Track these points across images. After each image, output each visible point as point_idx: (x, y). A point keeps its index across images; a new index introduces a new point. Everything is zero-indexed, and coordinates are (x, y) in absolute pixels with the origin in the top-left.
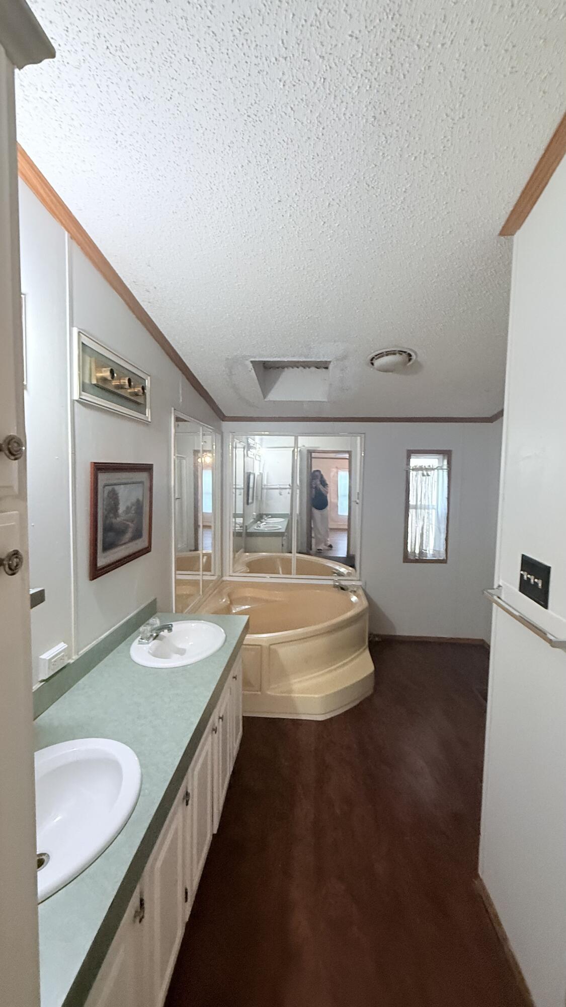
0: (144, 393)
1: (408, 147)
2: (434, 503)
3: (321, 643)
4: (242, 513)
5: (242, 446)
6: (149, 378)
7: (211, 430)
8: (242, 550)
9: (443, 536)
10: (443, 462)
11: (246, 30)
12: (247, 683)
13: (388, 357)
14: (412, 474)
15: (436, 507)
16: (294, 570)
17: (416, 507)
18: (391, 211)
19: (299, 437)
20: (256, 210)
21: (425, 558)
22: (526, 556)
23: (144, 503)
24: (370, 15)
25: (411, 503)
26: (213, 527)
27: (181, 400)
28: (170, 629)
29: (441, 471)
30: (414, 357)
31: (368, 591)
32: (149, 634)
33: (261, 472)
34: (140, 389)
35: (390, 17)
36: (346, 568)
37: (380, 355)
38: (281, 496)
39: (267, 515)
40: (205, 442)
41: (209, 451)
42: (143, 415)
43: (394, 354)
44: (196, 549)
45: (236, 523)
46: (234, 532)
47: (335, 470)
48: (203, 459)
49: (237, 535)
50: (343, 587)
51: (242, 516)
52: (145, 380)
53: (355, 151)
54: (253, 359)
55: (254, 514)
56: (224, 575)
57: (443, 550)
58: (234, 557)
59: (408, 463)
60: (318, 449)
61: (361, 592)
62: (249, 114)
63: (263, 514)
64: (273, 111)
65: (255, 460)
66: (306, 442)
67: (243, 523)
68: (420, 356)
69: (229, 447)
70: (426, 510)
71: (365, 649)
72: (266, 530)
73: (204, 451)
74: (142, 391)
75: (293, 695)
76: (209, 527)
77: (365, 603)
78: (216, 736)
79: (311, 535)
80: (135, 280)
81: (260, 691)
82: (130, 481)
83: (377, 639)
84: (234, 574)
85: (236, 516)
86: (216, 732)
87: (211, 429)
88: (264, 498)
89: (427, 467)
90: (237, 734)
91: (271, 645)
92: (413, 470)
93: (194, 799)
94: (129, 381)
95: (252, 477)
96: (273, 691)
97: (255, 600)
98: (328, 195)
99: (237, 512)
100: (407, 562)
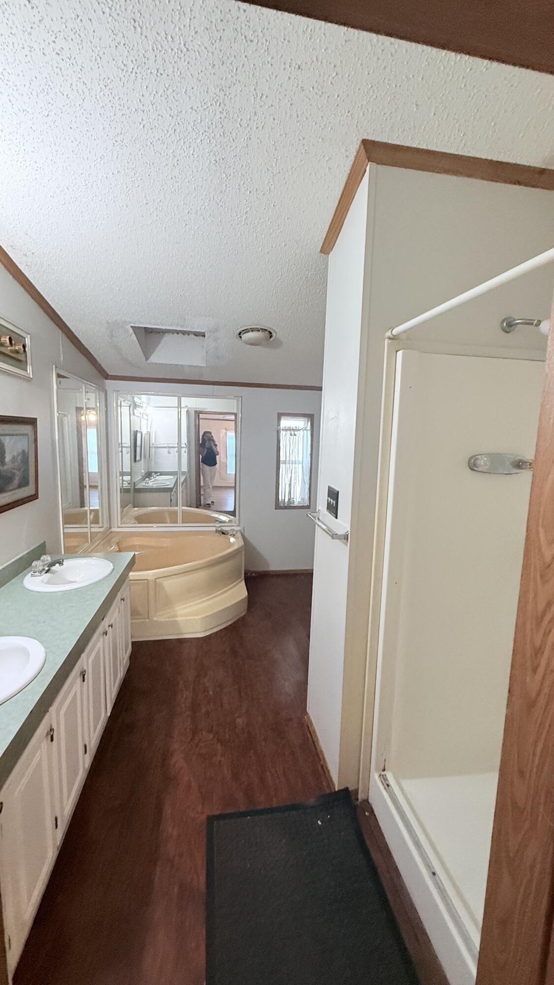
0: (25, 351)
1: (243, 184)
2: (300, 459)
3: (202, 575)
4: (129, 471)
5: (128, 405)
6: (29, 336)
7: (94, 389)
8: (130, 505)
9: (307, 486)
10: (308, 423)
11: (110, 86)
12: (135, 613)
13: (253, 333)
14: (282, 433)
15: (301, 462)
16: (180, 519)
17: (285, 462)
18: (238, 224)
19: (182, 398)
20: (127, 207)
21: (292, 505)
22: (332, 488)
23: (30, 453)
24: (204, 100)
25: (282, 459)
26: (99, 488)
27: (62, 359)
28: (61, 563)
29: (305, 431)
30: (274, 334)
31: (246, 535)
32: (41, 568)
33: (149, 430)
34: (21, 347)
35: (218, 104)
36: (227, 517)
37: (246, 331)
38: (170, 455)
39: (156, 473)
40: (88, 399)
41: (93, 409)
42: (25, 372)
43: (259, 331)
44: (82, 504)
45: (123, 481)
46: (121, 489)
47: (224, 431)
48: (87, 417)
49: (125, 491)
50: (224, 531)
51: (130, 474)
52: (25, 338)
53: (204, 180)
54: (133, 325)
55: (143, 471)
56: (112, 526)
57: (307, 497)
58: (122, 511)
59: (279, 424)
60: (206, 410)
61: (239, 535)
62: (117, 140)
63: (152, 472)
64: (136, 141)
65: (142, 419)
66: (192, 403)
67: (131, 480)
68: (278, 334)
69: (114, 405)
70: (294, 465)
71: (241, 581)
72: (155, 486)
73: (88, 409)
74: (22, 349)
75: (177, 619)
76: (96, 487)
77: (241, 543)
78: (106, 637)
79: (200, 493)
80: (12, 245)
81: (148, 618)
82: (15, 433)
83: (254, 574)
84: (123, 525)
85: (123, 474)
86: (106, 635)
87: (94, 387)
88: (152, 457)
89: (294, 428)
90: (126, 651)
91: (157, 578)
92: (283, 430)
93: (89, 676)
94: (10, 339)
95: (139, 435)
96: (160, 617)
97: (142, 547)
98: (187, 206)
99: (124, 471)
100: (278, 509)
